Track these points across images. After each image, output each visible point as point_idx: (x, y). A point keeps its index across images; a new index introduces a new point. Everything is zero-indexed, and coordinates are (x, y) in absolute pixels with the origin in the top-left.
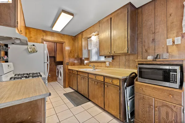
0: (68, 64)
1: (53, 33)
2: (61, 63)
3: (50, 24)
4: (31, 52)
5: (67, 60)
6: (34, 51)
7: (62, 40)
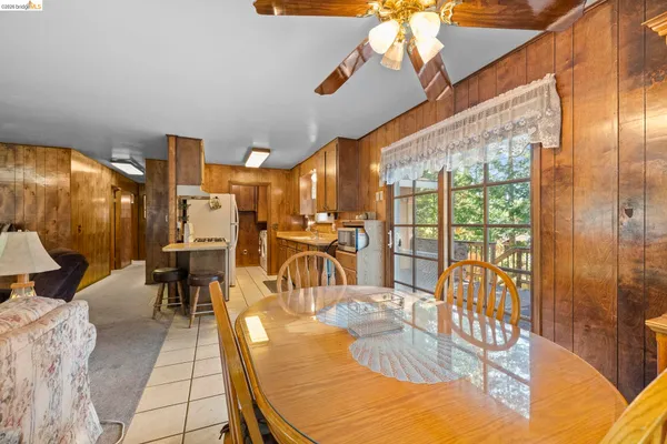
0: (276, 227)
1: (249, 170)
2: (263, 226)
3: (241, 157)
4: (213, 208)
5: (274, 220)
6: (217, 206)
7: (265, 181)
